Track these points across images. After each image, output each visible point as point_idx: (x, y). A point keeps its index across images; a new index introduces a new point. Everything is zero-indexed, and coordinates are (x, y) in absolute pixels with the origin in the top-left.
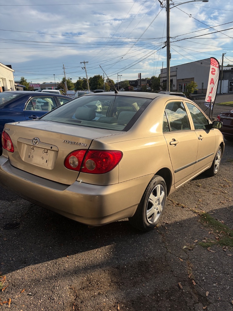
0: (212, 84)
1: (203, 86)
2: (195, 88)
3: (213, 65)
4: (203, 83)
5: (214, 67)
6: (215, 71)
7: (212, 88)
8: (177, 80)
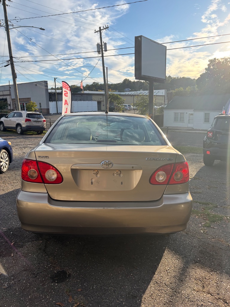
0: (66, 104)
1: (41, 106)
2: (35, 108)
3: (65, 88)
4: (40, 104)
5: (66, 90)
6: (67, 94)
7: (67, 109)
8: (12, 99)
